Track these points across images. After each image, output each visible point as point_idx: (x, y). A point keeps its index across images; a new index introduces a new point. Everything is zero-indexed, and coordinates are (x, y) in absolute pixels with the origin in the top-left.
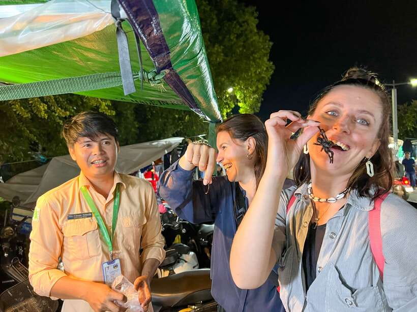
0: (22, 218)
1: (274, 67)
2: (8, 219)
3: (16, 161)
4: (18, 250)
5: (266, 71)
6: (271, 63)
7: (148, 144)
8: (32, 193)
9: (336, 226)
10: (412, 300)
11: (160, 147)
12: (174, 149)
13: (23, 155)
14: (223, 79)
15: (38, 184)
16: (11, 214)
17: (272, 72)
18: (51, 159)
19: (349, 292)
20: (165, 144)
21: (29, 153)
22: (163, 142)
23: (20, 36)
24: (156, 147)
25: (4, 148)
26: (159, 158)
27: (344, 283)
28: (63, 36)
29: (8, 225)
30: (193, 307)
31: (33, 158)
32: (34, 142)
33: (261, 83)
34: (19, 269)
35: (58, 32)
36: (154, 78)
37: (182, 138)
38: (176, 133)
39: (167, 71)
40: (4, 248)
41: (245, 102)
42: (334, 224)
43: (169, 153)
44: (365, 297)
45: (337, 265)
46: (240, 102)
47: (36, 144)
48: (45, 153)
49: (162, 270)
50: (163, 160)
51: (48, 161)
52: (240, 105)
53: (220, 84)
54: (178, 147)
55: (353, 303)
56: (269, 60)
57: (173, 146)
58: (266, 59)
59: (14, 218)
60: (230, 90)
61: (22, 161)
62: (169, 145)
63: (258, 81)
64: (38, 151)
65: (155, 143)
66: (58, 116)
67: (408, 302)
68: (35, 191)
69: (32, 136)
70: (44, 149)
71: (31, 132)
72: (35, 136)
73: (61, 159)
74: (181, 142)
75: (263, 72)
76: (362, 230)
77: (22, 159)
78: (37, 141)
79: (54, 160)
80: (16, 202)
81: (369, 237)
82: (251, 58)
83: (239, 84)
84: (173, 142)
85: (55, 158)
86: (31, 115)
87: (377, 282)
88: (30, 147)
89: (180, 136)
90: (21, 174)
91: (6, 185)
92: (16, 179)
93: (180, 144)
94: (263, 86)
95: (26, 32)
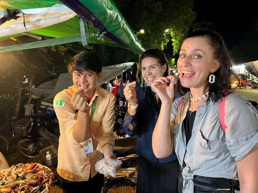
0: (45, 107)
1: (196, 15)
2: (39, 107)
3: (41, 76)
4: (45, 122)
5: (191, 17)
6: (195, 12)
7: (113, 66)
8: (50, 94)
9: (202, 110)
10: (238, 147)
11: (120, 68)
12: (128, 69)
13: (45, 73)
14: (162, 24)
15: (53, 89)
16: (40, 104)
17: (195, 18)
18: (59, 75)
19: (206, 141)
20: (123, 66)
21: (48, 71)
22: (122, 65)
23: (41, 22)
24: (118, 68)
25: (35, 68)
26: (120, 74)
27: (204, 138)
28: (58, 21)
29: (39, 110)
30: (134, 154)
31: (50, 74)
32: (51, 65)
33: (187, 26)
34: (45, 132)
35: (56, 19)
36: (99, 36)
37: (133, 63)
38: (132, 59)
39: (105, 32)
40: (37, 121)
41: (176, 39)
42: (201, 110)
43: (126, 72)
44: (214, 145)
45: (201, 130)
46: (173, 38)
47: (51, 66)
48: (56, 71)
49: (119, 136)
50: (122, 76)
51: (58, 76)
52: (173, 40)
53: (159, 27)
54: (131, 68)
55: (208, 147)
56: (193, 10)
57: (128, 68)
58: (190, 9)
59: (42, 107)
60: (167, 31)
61: (44, 76)
62: (126, 67)
63: (185, 24)
64: (53, 70)
65: (117, 66)
66: (61, 50)
67: (235, 147)
68: (52, 93)
69: (49, 62)
70: (56, 69)
71: (48, 60)
72: (50, 61)
73: (65, 75)
74: (133, 65)
75: (189, 18)
76: (215, 112)
77: (44, 75)
78: (52, 65)
79: (61, 76)
80: (42, 98)
81: (219, 115)
82: (181, 9)
83: (172, 27)
84: (128, 65)
85: (62, 74)
86: (47, 50)
87: (221, 137)
88: (48, 68)
89: (132, 61)
90: (44, 83)
91: (37, 89)
92: (42, 86)
93: (132, 66)
94: (189, 28)
95: (43, 20)
